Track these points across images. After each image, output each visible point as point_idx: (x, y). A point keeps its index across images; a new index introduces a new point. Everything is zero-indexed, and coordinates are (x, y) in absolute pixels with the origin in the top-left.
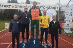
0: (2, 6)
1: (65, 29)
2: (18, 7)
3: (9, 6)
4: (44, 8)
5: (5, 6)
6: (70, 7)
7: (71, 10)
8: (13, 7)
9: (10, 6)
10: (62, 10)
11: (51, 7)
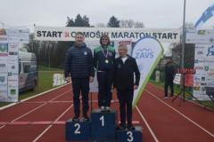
0: (42, 34)
1: (195, 88)
3: (58, 35)
4: (142, 35)
5: (49, 35)
6: (209, 33)
7: (211, 40)
8: (67, 35)
9: (60, 33)
10: (187, 42)
11: (160, 34)
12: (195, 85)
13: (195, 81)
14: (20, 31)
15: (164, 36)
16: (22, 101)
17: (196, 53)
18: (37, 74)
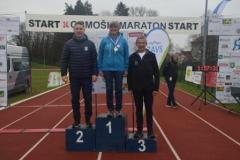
0: (36, 23)
3: (55, 24)
4: (156, 26)
5: (44, 24)
6: (235, 22)
8: (66, 25)
9: (57, 22)
11: (177, 24)
12: (218, 85)
13: (218, 80)
14: (8, 19)
15: (183, 27)
16: (12, 105)
17: (220, 46)
18: (29, 73)
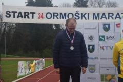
0: (12, 14)
2: (55, 15)
3: (30, 16)
5: (20, 15)
8: (41, 16)
9: (33, 14)
